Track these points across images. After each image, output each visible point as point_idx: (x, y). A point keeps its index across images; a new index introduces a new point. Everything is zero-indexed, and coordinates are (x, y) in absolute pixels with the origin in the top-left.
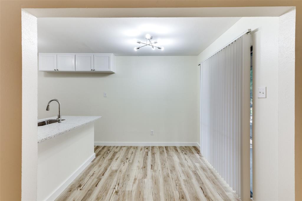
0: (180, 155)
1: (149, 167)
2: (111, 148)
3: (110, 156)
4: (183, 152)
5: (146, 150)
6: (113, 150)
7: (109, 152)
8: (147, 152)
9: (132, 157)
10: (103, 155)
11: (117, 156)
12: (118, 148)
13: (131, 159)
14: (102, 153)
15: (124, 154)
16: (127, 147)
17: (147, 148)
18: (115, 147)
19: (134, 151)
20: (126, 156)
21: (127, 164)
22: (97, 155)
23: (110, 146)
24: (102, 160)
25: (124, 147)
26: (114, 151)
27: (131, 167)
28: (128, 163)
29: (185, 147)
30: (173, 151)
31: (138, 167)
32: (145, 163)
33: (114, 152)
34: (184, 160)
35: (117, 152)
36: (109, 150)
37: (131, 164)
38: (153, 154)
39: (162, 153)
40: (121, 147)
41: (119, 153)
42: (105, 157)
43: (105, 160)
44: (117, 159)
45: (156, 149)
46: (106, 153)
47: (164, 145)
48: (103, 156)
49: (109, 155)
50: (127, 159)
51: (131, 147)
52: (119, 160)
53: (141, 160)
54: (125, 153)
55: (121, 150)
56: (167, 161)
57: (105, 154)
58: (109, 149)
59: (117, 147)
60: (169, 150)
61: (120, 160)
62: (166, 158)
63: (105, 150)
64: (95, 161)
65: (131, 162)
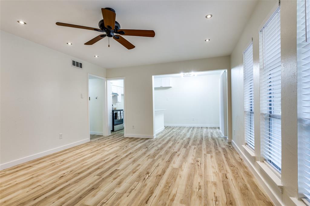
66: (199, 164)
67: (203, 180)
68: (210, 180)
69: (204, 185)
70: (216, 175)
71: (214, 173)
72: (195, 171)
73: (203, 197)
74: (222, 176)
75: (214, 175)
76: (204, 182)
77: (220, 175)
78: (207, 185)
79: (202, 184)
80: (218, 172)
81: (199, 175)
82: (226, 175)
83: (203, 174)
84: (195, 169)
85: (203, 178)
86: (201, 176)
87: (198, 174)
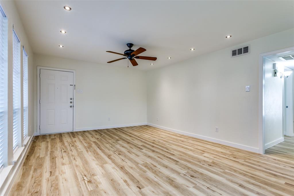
66: (85, 178)
67: (74, 164)
68: (68, 165)
69: (72, 161)
70: (62, 171)
71: (64, 173)
72: (85, 168)
73: (71, 156)
74: (55, 173)
75: (64, 171)
76: (72, 163)
77: (57, 173)
78: (70, 162)
79: (74, 162)
80: (60, 175)
81: (79, 166)
82: (51, 175)
83: (75, 168)
84: (86, 170)
85: (74, 165)
86: (77, 166)
87: (81, 166)
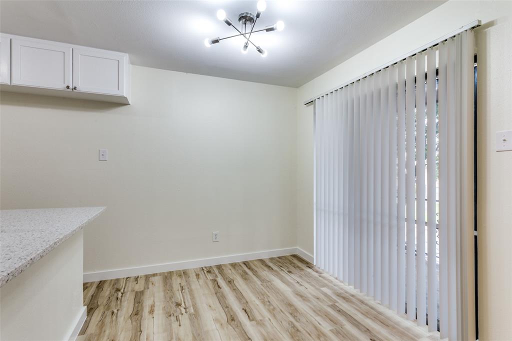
0: (282, 276)
1: (242, 317)
2: (122, 284)
3: (127, 305)
4: (282, 268)
5: (210, 277)
6: (130, 289)
7: (120, 294)
8: (215, 281)
9: (188, 297)
10: (108, 307)
11: (147, 303)
12: (142, 282)
13: (189, 303)
14: (102, 300)
15: (162, 294)
16: (160, 274)
17: (209, 272)
18: (132, 280)
19: (184, 284)
20: (170, 298)
21: (185, 320)
22: (90, 311)
23: (118, 280)
24: (112, 321)
25: (154, 275)
26: (133, 291)
27: (199, 324)
28: (186, 316)
29: (279, 257)
30: (265, 270)
31: (216, 320)
32: (226, 307)
33: (134, 293)
34: (297, 285)
35: (142, 293)
36: (118, 290)
37: (195, 317)
38: (230, 282)
39: (244, 276)
40: (147, 277)
41: (147, 293)
42: (115, 311)
43: (121, 320)
44: (152, 311)
45: (230, 271)
46: (114, 299)
47: (239, 261)
48: (108, 309)
49: (125, 304)
50: (178, 305)
51: (171, 273)
52: (159, 312)
53: (214, 301)
54: (164, 291)
55: (150, 285)
56: (268, 293)
57: (113, 304)
58: (116, 286)
59: (137, 279)
60: (256, 269)
61: (161, 311)
62: (262, 287)
63: (108, 293)
64: (92, 329)
65: (192, 311)
